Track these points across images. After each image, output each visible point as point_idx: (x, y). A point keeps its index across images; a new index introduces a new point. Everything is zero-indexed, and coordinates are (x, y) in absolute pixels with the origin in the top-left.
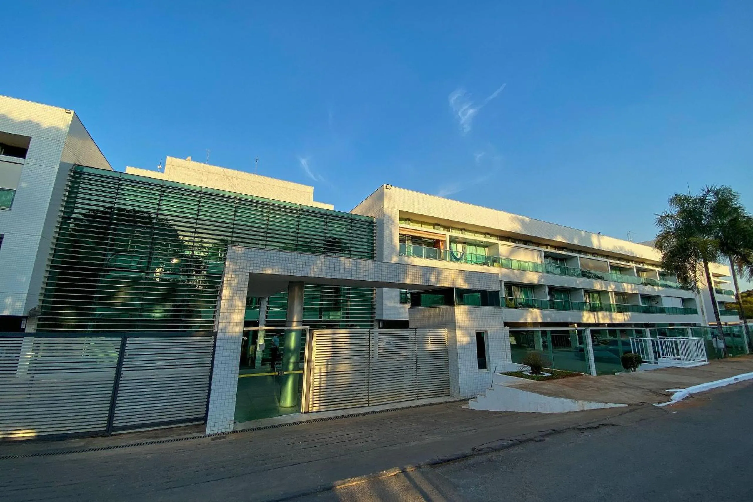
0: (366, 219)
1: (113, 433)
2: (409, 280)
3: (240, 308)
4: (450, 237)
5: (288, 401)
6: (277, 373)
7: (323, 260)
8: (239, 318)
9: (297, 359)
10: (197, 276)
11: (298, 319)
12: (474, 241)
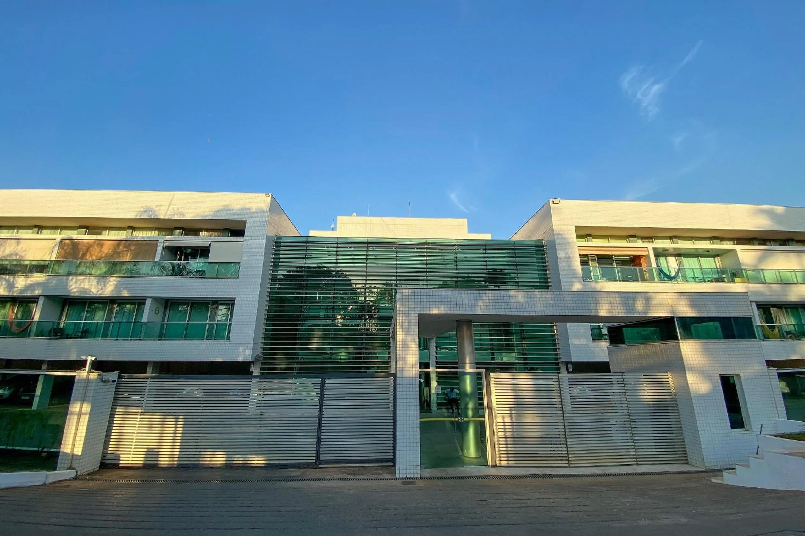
0: (533, 243)
1: (321, 466)
2: (605, 311)
3: (414, 349)
4: (654, 249)
5: (471, 451)
6: (457, 419)
7: (490, 295)
8: (414, 359)
9: (475, 404)
10: (370, 319)
11: (470, 360)
12: (694, 251)
